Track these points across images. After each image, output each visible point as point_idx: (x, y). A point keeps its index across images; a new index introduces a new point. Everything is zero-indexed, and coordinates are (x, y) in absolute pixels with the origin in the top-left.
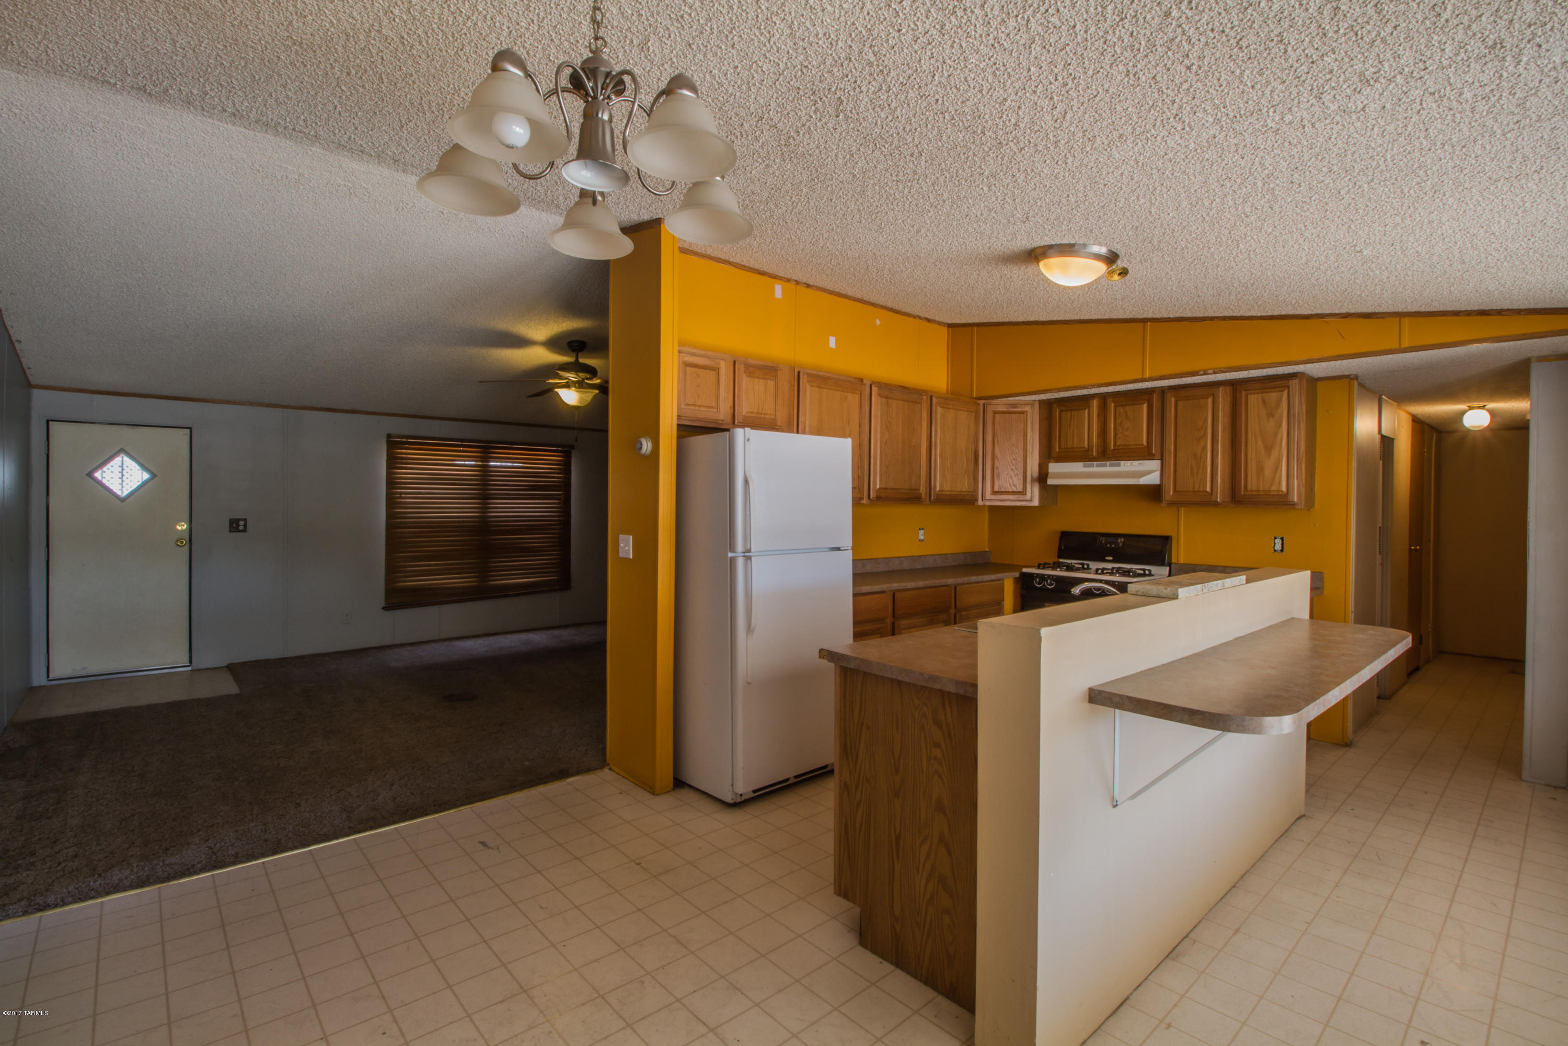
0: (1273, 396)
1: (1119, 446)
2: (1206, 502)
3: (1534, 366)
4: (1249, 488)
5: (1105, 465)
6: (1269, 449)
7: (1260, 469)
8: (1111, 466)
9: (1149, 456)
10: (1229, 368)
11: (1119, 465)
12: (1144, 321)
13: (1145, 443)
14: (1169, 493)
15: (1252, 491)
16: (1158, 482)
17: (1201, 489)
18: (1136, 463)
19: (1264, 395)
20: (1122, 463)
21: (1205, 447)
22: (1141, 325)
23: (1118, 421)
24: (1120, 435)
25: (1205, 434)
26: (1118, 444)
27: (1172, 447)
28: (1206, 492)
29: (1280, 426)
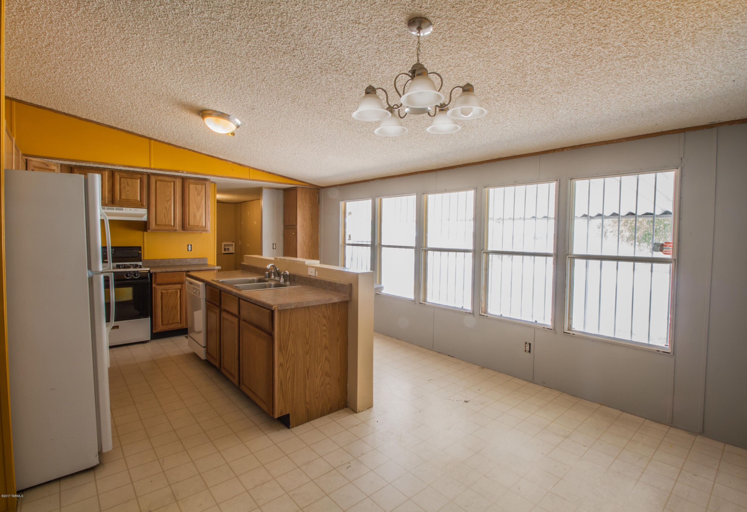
0: (199, 187)
1: (123, 199)
2: (170, 230)
3: (264, 189)
4: (190, 224)
5: (113, 209)
6: (198, 208)
7: (195, 216)
8: (116, 209)
9: (141, 206)
10: (193, 172)
11: (122, 210)
12: (150, 139)
13: (139, 199)
14: (153, 225)
15: (191, 225)
16: (146, 220)
17: (169, 224)
18: (133, 209)
19: (196, 185)
20: (124, 208)
21: (170, 205)
22: (148, 140)
23: (122, 186)
24: (123, 194)
25: (170, 199)
26: (122, 198)
27: (154, 203)
28: (171, 225)
29: (202, 199)
